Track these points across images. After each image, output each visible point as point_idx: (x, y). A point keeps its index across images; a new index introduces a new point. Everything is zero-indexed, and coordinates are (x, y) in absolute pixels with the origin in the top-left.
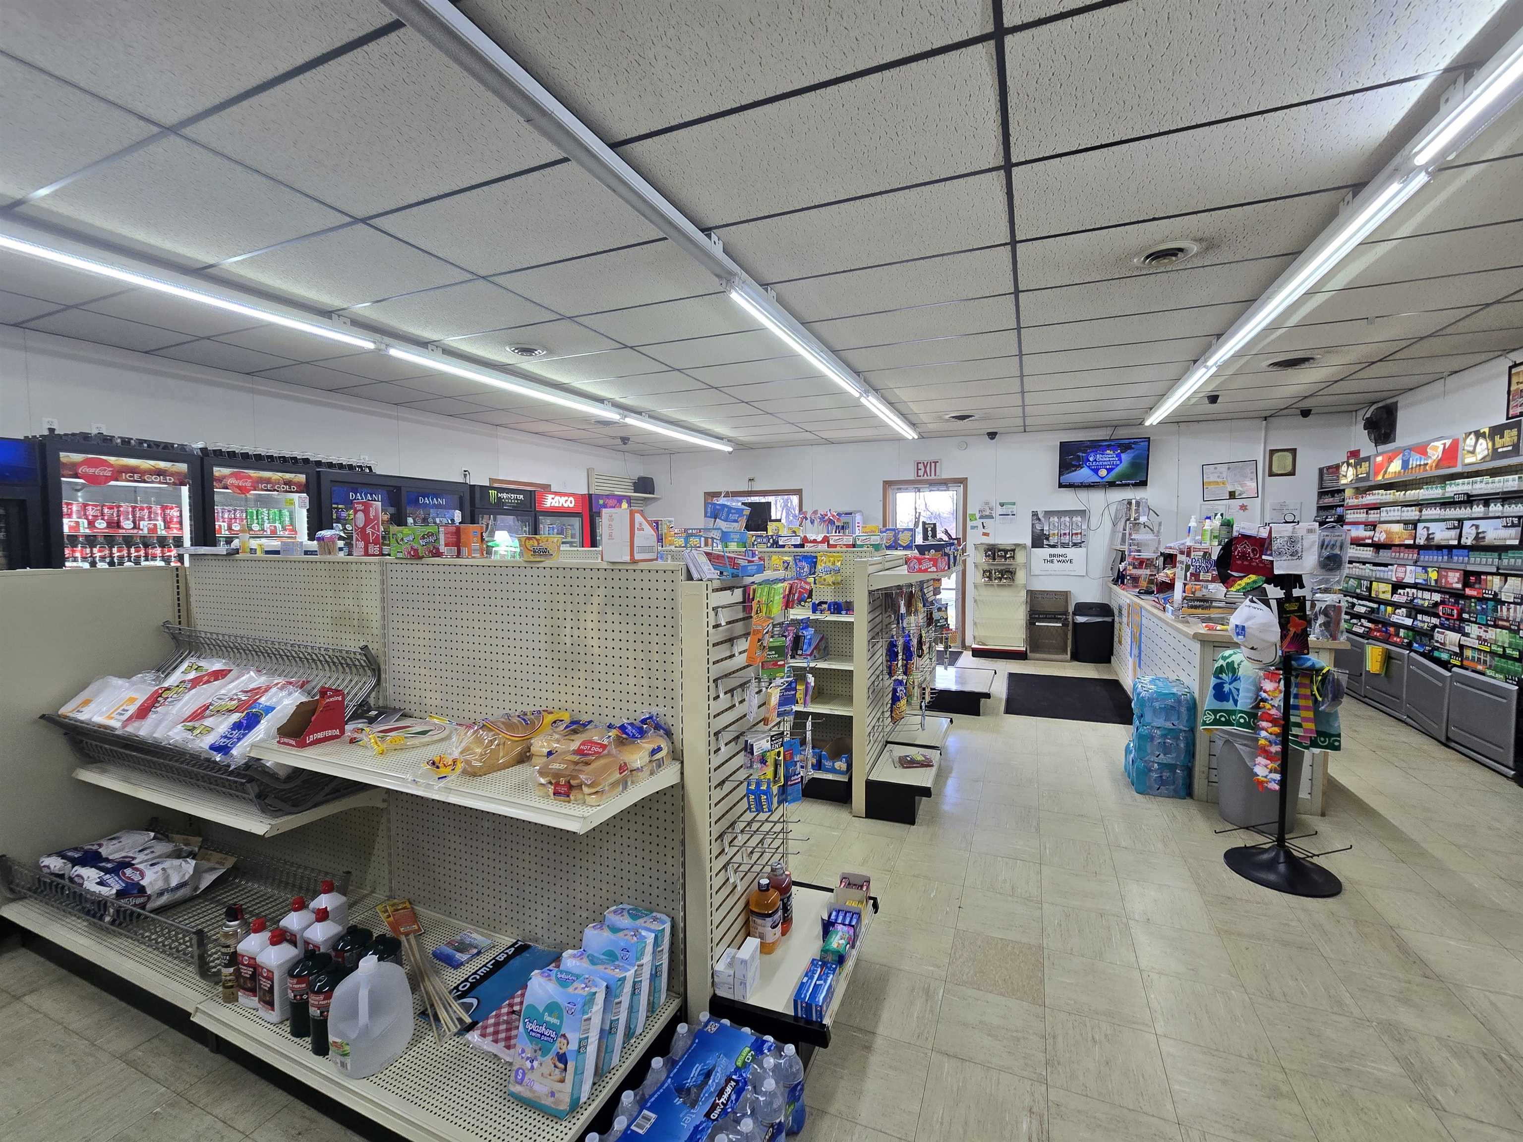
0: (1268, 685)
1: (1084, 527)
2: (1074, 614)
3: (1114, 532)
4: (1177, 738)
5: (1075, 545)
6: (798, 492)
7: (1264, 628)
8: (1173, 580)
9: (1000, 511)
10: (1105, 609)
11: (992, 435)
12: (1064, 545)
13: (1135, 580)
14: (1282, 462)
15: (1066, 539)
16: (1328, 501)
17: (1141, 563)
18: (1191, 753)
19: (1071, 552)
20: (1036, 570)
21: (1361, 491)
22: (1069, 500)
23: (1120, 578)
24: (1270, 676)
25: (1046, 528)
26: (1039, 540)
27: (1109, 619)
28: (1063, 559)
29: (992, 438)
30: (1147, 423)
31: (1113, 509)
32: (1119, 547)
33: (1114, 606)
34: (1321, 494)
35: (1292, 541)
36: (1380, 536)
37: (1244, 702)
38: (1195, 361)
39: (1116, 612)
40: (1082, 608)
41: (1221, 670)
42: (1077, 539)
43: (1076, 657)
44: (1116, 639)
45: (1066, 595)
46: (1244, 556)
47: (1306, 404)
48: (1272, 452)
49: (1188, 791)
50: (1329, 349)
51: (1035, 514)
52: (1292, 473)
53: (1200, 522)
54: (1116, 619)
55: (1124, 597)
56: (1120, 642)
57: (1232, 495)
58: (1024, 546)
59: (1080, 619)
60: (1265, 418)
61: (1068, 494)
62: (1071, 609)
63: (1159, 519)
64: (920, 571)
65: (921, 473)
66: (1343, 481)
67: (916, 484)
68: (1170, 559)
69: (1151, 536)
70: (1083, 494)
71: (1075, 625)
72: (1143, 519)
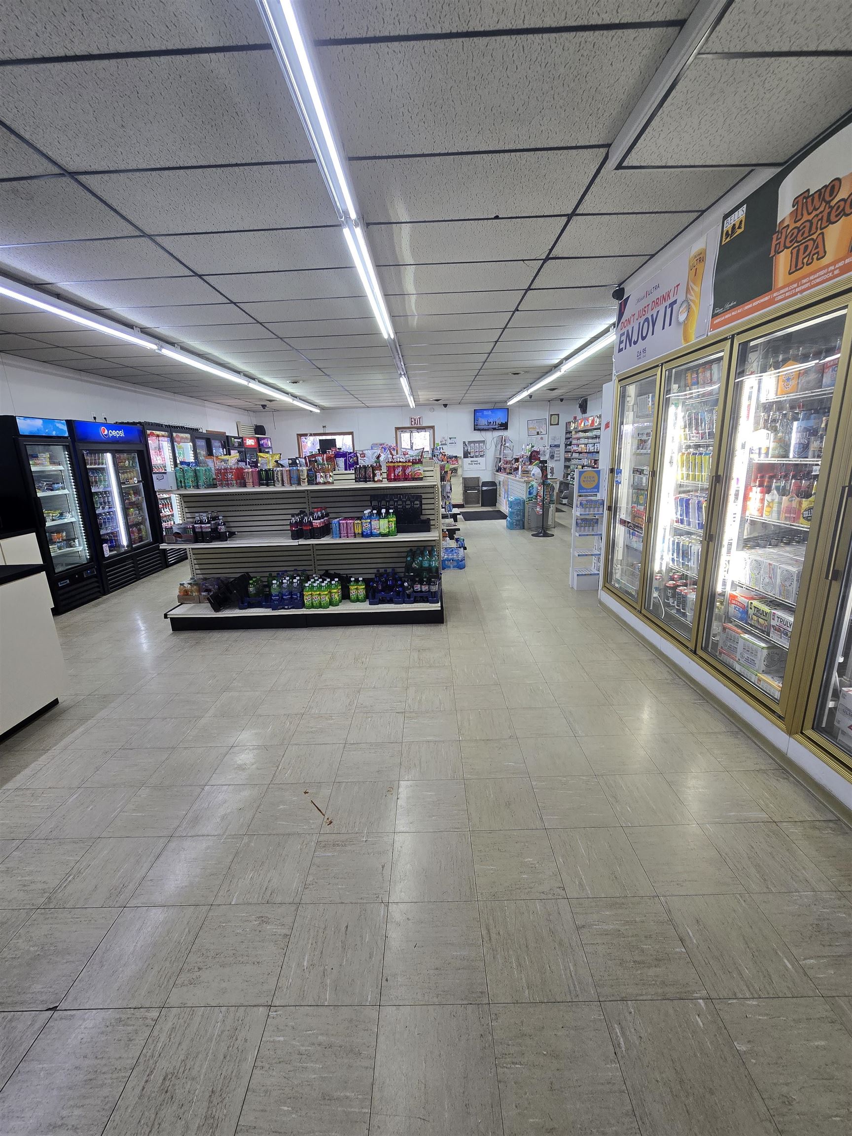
0: (539, 488)
1: (484, 448)
2: (482, 486)
3: (496, 450)
4: (520, 512)
5: (481, 456)
6: (351, 433)
7: (539, 473)
8: (518, 466)
9: (449, 441)
10: (493, 484)
11: (445, 406)
12: (476, 457)
13: (505, 469)
14: (554, 421)
15: (477, 454)
16: (568, 436)
17: (507, 462)
18: (524, 516)
19: (479, 459)
20: (465, 468)
21: (576, 432)
22: (478, 436)
23: (499, 470)
24: (540, 486)
25: (469, 449)
26: (466, 455)
27: (495, 488)
28: (477, 463)
29: (445, 407)
30: (508, 404)
31: (495, 439)
32: (498, 457)
33: (497, 482)
34: (566, 433)
35: (544, 452)
36: (580, 450)
37: (535, 494)
38: (524, 388)
39: (498, 484)
40: (485, 484)
41: (530, 487)
42: (482, 454)
43: (482, 505)
44: (498, 495)
45: (478, 479)
46: (534, 455)
47: (561, 397)
48: (551, 415)
49: (524, 529)
50: (562, 387)
51: (464, 443)
52: (558, 424)
53: (526, 447)
54: (498, 487)
55: (501, 477)
56: (500, 496)
57: (538, 433)
58: (461, 458)
59: (484, 488)
60: (549, 401)
61: (477, 433)
62: (480, 485)
63: (513, 444)
64: (453, 464)
65: (413, 423)
66: (572, 429)
67: (410, 429)
68: (517, 460)
69: (510, 451)
70: (483, 433)
71: (482, 491)
72: (507, 445)
